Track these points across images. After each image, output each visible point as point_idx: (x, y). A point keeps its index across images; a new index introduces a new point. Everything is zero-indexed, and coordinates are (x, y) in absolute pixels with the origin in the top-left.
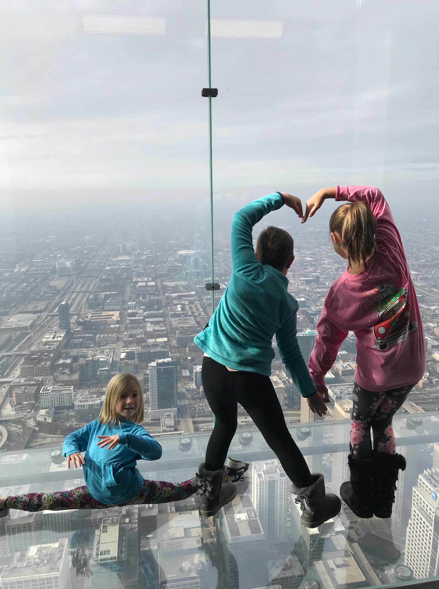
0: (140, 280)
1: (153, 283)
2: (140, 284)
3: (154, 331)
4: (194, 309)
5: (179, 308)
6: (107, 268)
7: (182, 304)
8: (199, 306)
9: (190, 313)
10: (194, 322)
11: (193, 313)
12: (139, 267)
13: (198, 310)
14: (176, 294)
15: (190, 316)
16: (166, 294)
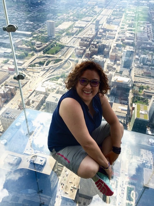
0: (129, 12)
1: (134, 15)
2: (129, 15)
3: (129, 37)
4: (149, 30)
5: (142, 28)
6: (117, 6)
7: (144, 27)
8: (151, 29)
9: (146, 31)
10: (147, 36)
11: (148, 32)
12: (130, 7)
13: (150, 30)
14: (143, 22)
15: (146, 33)
16: (139, 21)
